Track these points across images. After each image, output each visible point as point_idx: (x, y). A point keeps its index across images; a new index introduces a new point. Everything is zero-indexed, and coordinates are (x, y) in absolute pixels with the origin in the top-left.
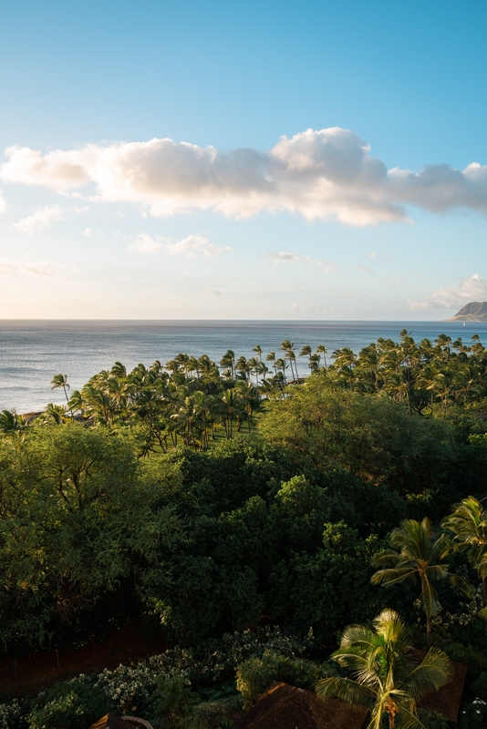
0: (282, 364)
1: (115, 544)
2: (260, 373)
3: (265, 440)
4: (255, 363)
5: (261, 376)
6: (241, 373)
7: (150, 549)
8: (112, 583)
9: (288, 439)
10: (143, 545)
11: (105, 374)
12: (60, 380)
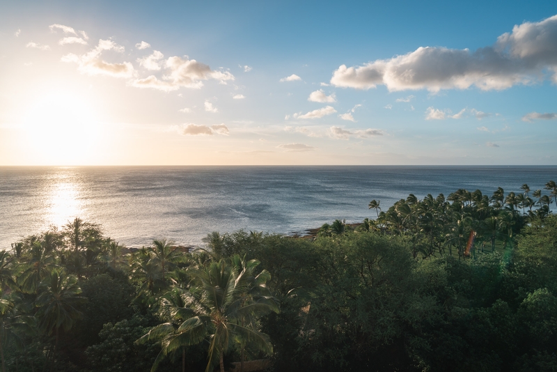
0: (547, 200)
1: (391, 314)
2: (527, 206)
3: (522, 257)
4: (522, 198)
5: (528, 208)
6: (509, 205)
7: (417, 322)
8: (388, 340)
9: (544, 259)
10: (411, 318)
11: (403, 201)
12: (374, 204)
